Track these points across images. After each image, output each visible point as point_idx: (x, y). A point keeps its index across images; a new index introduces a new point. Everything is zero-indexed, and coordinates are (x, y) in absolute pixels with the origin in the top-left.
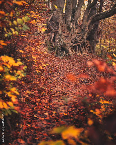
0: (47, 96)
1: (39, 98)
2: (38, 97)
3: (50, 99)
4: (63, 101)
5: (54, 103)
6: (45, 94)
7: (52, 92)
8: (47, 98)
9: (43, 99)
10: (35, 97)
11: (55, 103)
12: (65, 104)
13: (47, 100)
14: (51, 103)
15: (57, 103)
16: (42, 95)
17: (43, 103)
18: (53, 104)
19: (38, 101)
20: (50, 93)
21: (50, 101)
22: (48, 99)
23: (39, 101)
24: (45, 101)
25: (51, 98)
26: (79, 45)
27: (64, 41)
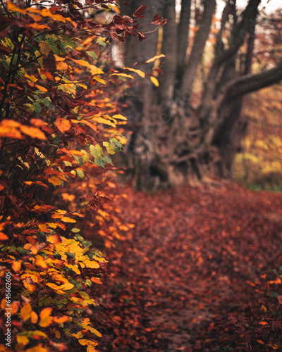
0: (135, 306)
1: (116, 314)
2: (113, 312)
3: (143, 316)
4: (175, 318)
5: (154, 327)
6: (128, 301)
7: (142, 294)
8: (136, 313)
9: (127, 317)
10: (107, 312)
11: (159, 326)
12: (182, 329)
13: (138, 318)
14: (147, 327)
15: (163, 327)
16: (121, 304)
17: (129, 329)
18: (153, 329)
19: (117, 325)
20: (140, 297)
21: (145, 322)
22: (140, 316)
23: (119, 323)
24: (132, 322)
25: (145, 312)
26: (193, 160)
27: (158, 151)
